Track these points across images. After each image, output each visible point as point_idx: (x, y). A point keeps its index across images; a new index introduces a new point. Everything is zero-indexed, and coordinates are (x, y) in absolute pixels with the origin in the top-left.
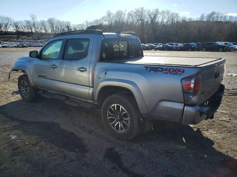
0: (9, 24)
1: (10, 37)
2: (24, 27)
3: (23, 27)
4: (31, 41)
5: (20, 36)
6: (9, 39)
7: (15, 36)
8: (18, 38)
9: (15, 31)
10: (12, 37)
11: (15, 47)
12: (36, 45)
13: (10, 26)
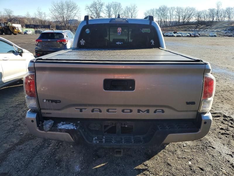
0: (193, 14)
1: (190, 27)
2: (207, 16)
3: (205, 16)
4: (207, 31)
5: (199, 26)
6: (188, 29)
7: (194, 26)
8: (196, 28)
9: (196, 21)
10: (191, 27)
11: (188, 36)
12: (210, 34)
13: (193, 16)
